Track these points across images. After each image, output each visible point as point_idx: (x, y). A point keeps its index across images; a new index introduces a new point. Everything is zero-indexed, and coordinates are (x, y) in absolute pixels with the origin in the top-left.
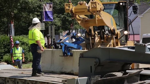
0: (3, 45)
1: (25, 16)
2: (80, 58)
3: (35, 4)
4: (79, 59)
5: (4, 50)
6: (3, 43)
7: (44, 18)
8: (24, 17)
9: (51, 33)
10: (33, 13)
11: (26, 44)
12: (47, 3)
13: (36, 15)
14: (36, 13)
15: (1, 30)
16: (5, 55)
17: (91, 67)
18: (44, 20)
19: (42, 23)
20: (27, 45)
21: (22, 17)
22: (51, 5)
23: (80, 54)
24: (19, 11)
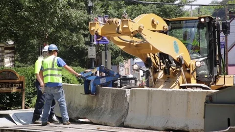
0: (32, 81)
1: (65, 36)
2: (206, 102)
3: (81, 18)
4: (205, 105)
5: (33, 90)
6: (31, 78)
7: (95, 40)
8: (63, 38)
9: (106, 62)
10: (78, 32)
11: (67, 79)
12: (99, 17)
13: (83, 34)
14: (82, 31)
15: (29, 57)
16: (34, 96)
17: (229, 120)
18: (95, 43)
19: (92, 47)
20: (68, 81)
21: (60, 37)
22: (106, 19)
23: (207, 96)
24: (56, 29)
